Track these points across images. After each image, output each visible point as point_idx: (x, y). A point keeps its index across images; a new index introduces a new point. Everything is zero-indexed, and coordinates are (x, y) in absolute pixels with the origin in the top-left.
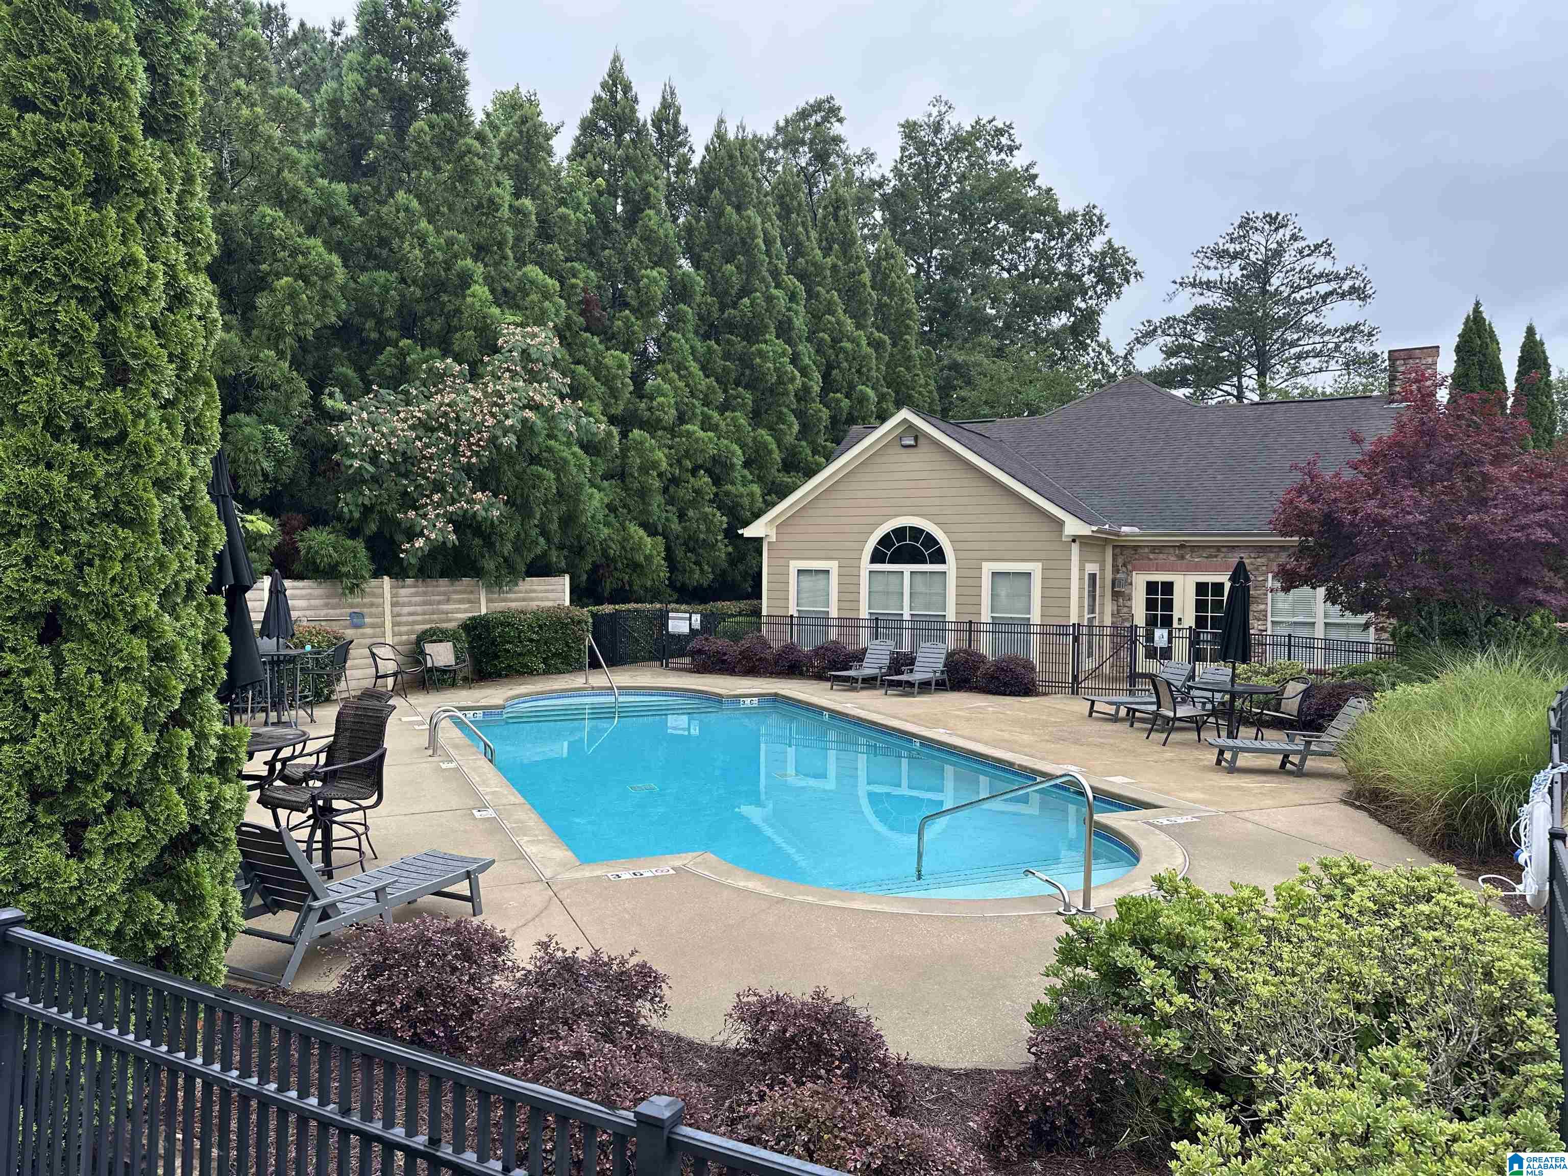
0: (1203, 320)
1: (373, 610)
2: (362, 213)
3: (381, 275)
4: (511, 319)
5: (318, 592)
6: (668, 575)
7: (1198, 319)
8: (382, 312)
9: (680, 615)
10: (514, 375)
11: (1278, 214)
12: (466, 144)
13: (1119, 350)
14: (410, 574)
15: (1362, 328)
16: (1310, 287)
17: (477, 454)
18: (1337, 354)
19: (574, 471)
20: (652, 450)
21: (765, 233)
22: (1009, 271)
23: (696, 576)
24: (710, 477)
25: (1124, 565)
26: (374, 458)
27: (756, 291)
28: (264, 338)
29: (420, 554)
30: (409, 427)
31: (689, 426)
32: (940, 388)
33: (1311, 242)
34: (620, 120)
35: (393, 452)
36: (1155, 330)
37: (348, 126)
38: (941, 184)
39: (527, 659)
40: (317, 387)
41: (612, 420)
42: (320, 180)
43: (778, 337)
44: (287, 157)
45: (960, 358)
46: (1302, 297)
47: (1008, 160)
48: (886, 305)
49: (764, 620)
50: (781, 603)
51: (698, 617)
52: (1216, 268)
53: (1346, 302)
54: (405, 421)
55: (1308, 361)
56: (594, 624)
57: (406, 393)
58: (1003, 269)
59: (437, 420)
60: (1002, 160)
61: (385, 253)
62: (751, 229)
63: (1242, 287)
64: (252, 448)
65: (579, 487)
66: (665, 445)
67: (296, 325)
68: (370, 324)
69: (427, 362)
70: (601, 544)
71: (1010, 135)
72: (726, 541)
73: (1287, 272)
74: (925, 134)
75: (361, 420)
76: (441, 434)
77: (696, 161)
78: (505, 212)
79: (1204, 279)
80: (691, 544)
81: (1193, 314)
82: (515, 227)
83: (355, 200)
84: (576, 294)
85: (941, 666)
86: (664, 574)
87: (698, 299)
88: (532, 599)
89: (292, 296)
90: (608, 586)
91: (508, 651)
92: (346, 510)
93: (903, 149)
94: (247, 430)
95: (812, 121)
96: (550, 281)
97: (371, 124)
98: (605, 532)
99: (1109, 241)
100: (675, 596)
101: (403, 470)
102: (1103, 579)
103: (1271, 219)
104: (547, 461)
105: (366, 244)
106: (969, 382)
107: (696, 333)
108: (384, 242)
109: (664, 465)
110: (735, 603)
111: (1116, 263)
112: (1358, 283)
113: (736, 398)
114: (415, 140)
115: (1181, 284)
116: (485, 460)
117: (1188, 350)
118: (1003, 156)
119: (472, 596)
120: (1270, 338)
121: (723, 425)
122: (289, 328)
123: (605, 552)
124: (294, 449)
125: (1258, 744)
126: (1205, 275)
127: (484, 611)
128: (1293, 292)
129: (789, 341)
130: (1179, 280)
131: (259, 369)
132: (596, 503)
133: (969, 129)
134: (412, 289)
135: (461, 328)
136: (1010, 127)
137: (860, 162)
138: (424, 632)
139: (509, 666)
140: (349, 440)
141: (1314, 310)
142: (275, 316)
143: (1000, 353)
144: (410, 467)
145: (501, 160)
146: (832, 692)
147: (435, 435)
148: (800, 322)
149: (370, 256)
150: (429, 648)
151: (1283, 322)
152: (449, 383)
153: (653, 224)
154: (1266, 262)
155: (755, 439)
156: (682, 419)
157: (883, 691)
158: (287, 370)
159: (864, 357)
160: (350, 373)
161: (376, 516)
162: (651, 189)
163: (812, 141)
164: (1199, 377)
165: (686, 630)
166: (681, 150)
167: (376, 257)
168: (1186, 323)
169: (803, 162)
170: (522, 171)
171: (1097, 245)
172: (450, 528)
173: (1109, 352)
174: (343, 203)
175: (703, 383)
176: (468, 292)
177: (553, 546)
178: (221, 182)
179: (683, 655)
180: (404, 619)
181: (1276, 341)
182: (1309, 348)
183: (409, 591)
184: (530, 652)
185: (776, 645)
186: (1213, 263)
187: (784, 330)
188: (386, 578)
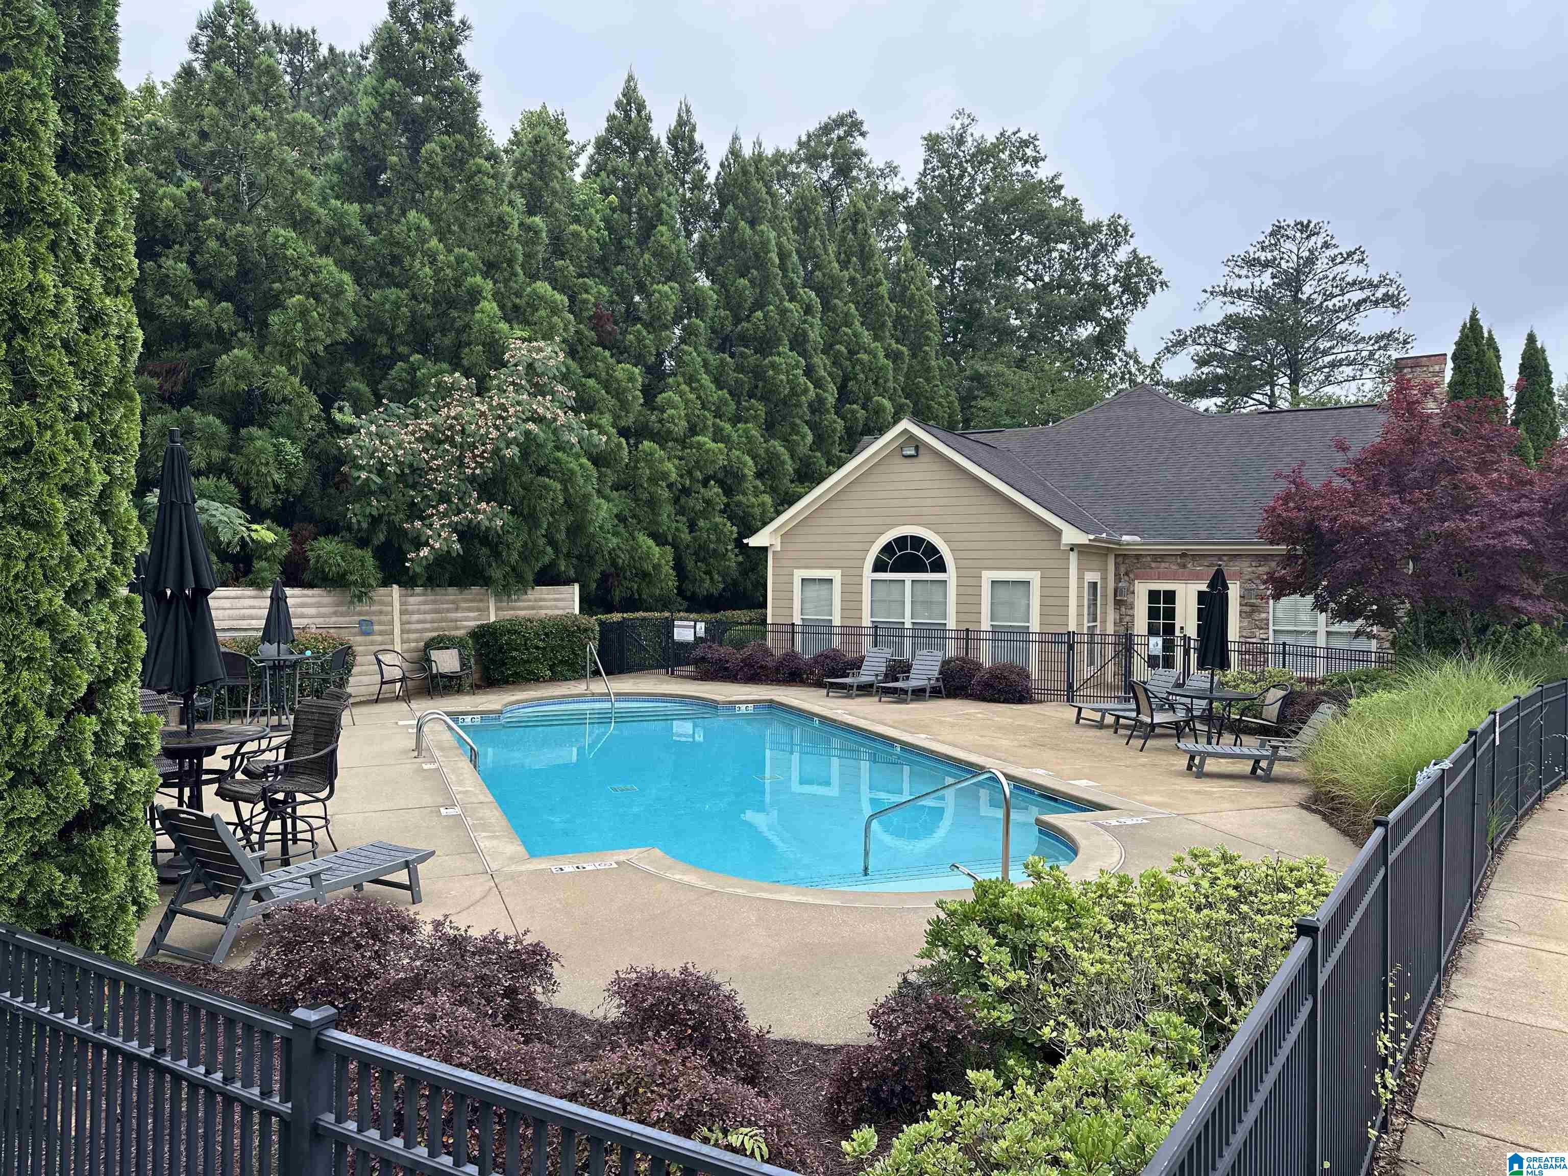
0: (1234, 328)
1: (383, 618)
2: (375, 233)
3: (393, 293)
4: (519, 333)
5: (327, 600)
6: (676, 584)
7: (1229, 328)
8: (393, 328)
9: (686, 623)
10: (518, 388)
11: (1309, 222)
12: (476, 165)
13: (1147, 359)
14: (419, 583)
15: (1396, 335)
16: (1343, 294)
17: (481, 465)
18: (1371, 362)
19: (581, 482)
20: (661, 461)
21: (780, 246)
22: (1034, 282)
23: (706, 585)
24: (722, 488)
25: (1127, 574)
26: (381, 470)
27: (771, 304)
28: (276, 355)
29: (424, 563)
30: (416, 439)
31: (699, 438)
32: (962, 399)
33: (1344, 249)
34: (634, 138)
35: (399, 464)
36: (1185, 339)
37: (363, 149)
38: (965, 196)
39: (534, 666)
40: (327, 402)
41: (624, 432)
42: (333, 201)
43: (791, 350)
44: (301, 179)
45: (982, 368)
46: (1334, 305)
47: (1033, 171)
48: (905, 317)
49: (769, 628)
50: (786, 612)
51: (703, 624)
52: (1247, 277)
53: (1380, 310)
54: (413, 433)
55: (1341, 369)
56: (601, 633)
57: (416, 406)
58: (1028, 279)
59: (444, 434)
60: (1027, 171)
61: (397, 270)
62: (765, 244)
63: (1274, 296)
64: (263, 461)
65: (586, 497)
66: (676, 457)
67: (307, 341)
68: (382, 340)
69: (436, 376)
70: (610, 554)
71: (1035, 146)
72: (737, 550)
73: (1320, 280)
74: (947, 147)
75: (369, 434)
76: (447, 447)
77: (711, 178)
78: (514, 230)
79: (1235, 288)
80: (702, 554)
81: (1223, 323)
82: (525, 244)
83: (368, 220)
84: (587, 309)
85: (936, 674)
86: (672, 583)
87: (711, 313)
88: (541, 608)
89: (303, 313)
90: (617, 594)
91: (515, 658)
92: (354, 520)
93: (926, 162)
94: (259, 443)
95: (834, 136)
96: (558, 297)
97: (384, 147)
98: (614, 541)
99: (1134, 251)
100: (685, 604)
101: (410, 481)
102: (1105, 588)
103: (1303, 227)
104: (554, 472)
105: (379, 262)
106: (991, 394)
107: (709, 346)
108: (396, 260)
109: (674, 476)
110: (745, 611)
111: (1141, 273)
112: (1392, 290)
113: (748, 410)
114: (426, 161)
115: (1212, 293)
116: (489, 471)
117: (1220, 358)
118: (1028, 167)
119: (481, 604)
120: (1302, 347)
121: (735, 436)
122: (300, 344)
123: (614, 564)
124: (305, 462)
125: (1237, 750)
126: (1236, 284)
127: (493, 619)
128: (1326, 300)
129: (804, 354)
130: (1209, 289)
131: (272, 385)
132: (603, 514)
133: (995, 141)
134: (422, 306)
135: (469, 344)
136: (1035, 138)
137: (883, 175)
138: (433, 639)
139: (516, 673)
140: (357, 452)
141: (1347, 317)
142: (287, 332)
143: (1021, 363)
144: (417, 479)
145: (515, 178)
146: (828, 699)
147: (441, 448)
148: (815, 334)
149: (383, 274)
150: (435, 655)
151: (1314, 330)
152: (456, 397)
153: (664, 240)
154: (1298, 271)
155: (767, 450)
156: (693, 430)
157: (877, 699)
158: (297, 385)
159: (881, 369)
160: (363, 387)
161: (383, 527)
162: (663, 206)
163: (834, 156)
164: (1229, 386)
165: (691, 638)
166: (696, 167)
167: (388, 275)
168: (1216, 332)
169: (825, 176)
170: (535, 189)
171: (1122, 255)
172: (455, 537)
173: (1137, 362)
174: (356, 223)
175: (716, 395)
176: (477, 308)
177: (561, 556)
178: (237, 205)
179: (688, 664)
180: (413, 626)
181: (1308, 349)
182: (1343, 356)
183: (418, 599)
184: (537, 659)
185: (778, 653)
186: (1244, 272)
187: (799, 343)
188: (395, 586)
